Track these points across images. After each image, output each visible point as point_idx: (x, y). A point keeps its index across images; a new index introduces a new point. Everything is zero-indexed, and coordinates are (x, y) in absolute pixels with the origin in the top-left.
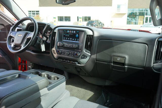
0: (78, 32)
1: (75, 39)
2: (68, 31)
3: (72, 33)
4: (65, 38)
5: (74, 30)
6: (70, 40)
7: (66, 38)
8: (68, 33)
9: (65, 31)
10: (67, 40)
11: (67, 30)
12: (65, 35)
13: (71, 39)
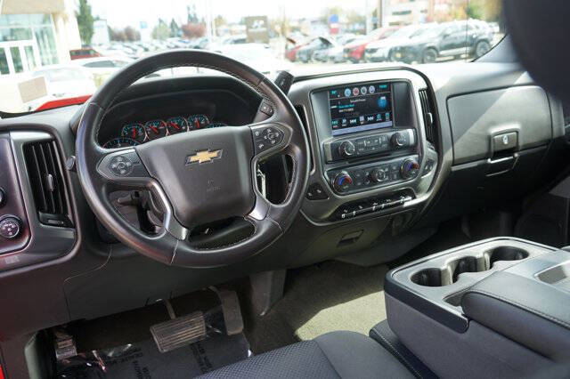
0: (385, 86)
1: (376, 118)
2: (348, 92)
3: (363, 98)
4: (341, 121)
5: (367, 84)
6: (358, 124)
7: (344, 121)
8: (346, 101)
9: (334, 92)
10: (350, 125)
11: (341, 88)
12: (337, 109)
13: (362, 118)
